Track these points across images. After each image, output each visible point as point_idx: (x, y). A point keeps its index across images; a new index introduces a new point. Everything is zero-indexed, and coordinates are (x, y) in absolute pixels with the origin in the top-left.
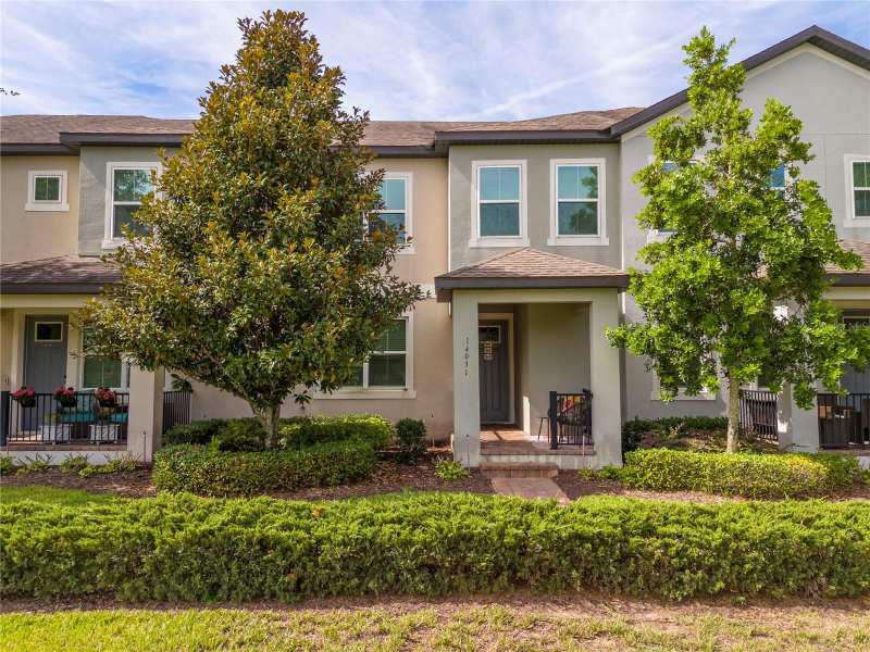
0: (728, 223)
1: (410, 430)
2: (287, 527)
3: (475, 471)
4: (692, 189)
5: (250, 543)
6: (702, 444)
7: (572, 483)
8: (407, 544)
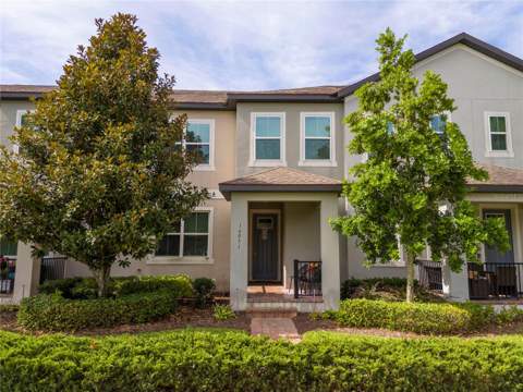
0: (402, 149)
1: (203, 286)
2: (62, 358)
3: (242, 313)
4: (379, 126)
5: (30, 370)
6: (391, 296)
7: (304, 322)
8: (149, 371)
